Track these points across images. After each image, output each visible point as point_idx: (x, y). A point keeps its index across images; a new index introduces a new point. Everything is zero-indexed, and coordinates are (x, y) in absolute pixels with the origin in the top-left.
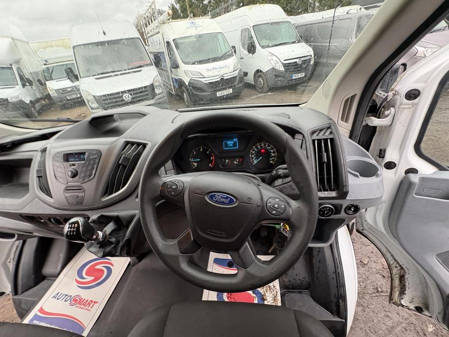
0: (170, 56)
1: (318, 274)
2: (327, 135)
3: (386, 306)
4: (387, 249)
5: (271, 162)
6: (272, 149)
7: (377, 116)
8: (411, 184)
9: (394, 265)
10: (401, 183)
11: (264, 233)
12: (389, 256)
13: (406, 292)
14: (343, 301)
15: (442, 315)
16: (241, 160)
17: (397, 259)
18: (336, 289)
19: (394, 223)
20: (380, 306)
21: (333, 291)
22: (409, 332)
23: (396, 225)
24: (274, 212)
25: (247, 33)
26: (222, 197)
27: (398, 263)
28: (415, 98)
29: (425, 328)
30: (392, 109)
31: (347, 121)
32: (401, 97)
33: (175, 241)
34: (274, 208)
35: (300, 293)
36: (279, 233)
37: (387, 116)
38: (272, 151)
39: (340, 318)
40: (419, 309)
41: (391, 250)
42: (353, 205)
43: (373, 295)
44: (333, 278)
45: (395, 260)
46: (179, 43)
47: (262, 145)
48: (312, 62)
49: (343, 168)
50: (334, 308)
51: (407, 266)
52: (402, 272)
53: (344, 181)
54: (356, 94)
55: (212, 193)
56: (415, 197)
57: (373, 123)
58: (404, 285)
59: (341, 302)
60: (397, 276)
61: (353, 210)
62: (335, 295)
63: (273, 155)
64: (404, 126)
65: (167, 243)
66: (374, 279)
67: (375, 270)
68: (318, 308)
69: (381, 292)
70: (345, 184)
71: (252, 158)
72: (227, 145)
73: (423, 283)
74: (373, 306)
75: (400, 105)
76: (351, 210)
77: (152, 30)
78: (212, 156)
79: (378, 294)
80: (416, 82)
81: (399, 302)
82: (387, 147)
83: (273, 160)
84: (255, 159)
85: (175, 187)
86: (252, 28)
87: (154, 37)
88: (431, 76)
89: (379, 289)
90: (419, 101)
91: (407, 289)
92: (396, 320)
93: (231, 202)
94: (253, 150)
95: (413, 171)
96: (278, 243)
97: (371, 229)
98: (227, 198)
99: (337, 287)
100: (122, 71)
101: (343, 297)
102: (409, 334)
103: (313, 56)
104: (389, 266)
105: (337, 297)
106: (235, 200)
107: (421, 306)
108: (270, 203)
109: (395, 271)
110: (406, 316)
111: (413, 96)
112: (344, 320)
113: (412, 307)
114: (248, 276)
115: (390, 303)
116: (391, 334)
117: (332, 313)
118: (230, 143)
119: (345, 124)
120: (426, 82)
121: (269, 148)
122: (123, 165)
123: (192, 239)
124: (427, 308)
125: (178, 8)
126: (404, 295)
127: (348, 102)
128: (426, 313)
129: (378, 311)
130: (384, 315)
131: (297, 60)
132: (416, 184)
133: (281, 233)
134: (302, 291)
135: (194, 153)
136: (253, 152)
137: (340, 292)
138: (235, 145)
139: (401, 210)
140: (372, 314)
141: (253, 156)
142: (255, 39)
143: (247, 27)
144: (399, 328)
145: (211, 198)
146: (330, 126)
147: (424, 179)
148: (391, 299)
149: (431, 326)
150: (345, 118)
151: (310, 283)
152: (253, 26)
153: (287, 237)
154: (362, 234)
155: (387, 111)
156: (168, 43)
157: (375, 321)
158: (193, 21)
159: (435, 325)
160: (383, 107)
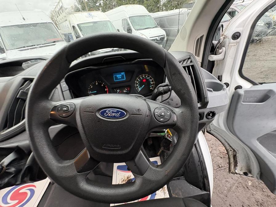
0: (76, 35)
1: (189, 164)
2: (189, 63)
3: (225, 175)
4: (225, 140)
5: (151, 88)
6: (151, 79)
7: (214, 54)
8: (239, 96)
9: (229, 150)
10: (233, 96)
11: (150, 143)
12: (226, 144)
13: (238, 165)
14: (206, 180)
15: (259, 175)
16: (129, 89)
17: (231, 145)
18: (201, 172)
19: (231, 123)
20: (222, 176)
21: (200, 174)
22: (239, 188)
23: (233, 124)
24: (162, 119)
25: (126, 22)
26: (113, 112)
27: (232, 148)
28: (238, 38)
29: (247, 184)
30: (224, 48)
31: (198, 56)
32: (229, 39)
33: (73, 161)
34: (161, 116)
35: (178, 179)
36: (164, 139)
37: (221, 53)
38: (151, 80)
39: (206, 191)
40: (245, 174)
41: (227, 141)
42: (211, 112)
43: (217, 170)
44: (199, 165)
45: (230, 146)
46: (81, 26)
47: (143, 76)
48: (165, 39)
49: (203, 85)
50: (202, 185)
51: (238, 149)
52: (235, 153)
53: (205, 94)
54: (203, 35)
55: (102, 110)
56: (242, 104)
57: (213, 58)
58: (236, 161)
59: (205, 180)
60: (232, 156)
61: (211, 115)
62: (201, 176)
63: (152, 83)
64: (232, 58)
65: (63, 165)
66: (216, 160)
67: (216, 155)
68: (192, 187)
69: (221, 167)
70: (205, 96)
71: (137, 87)
72: (116, 78)
73: (247, 158)
74: (219, 177)
75: (229, 44)
76: (210, 116)
77: (62, 19)
78: (106, 88)
79: (220, 169)
80: (237, 27)
81: (234, 172)
82: (223, 73)
83: (152, 87)
84: (139, 87)
85: (65, 109)
86: (128, 18)
87: (63, 23)
88: (246, 22)
89: (220, 166)
90: (240, 40)
91: (238, 163)
92: (232, 182)
93: (122, 115)
94: (137, 81)
95: (239, 87)
96: (164, 147)
97: (215, 130)
98: (118, 112)
99: (202, 170)
100: (40, 45)
101: (206, 177)
102: (240, 189)
103: (165, 35)
104: (227, 150)
105: (203, 177)
106: (125, 113)
107: (246, 171)
108: (157, 112)
109: (231, 153)
110: (237, 178)
111: (236, 36)
112: (208, 192)
113: (242, 173)
114: (146, 182)
115: (229, 173)
116: (230, 192)
117: (201, 189)
118: (119, 76)
119: (197, 57)
120: (243, 26)
121: (149, 78)
122: (22, 99)
123: (89, 157)
124: (250, 172)
125: (80, 8)
126: (237, 167)
127: (199, 41)
128: (249, 175)
129: (221, 179)
130: (225, 181)
131: (157, 38)
132: (242, 95)
133: (166, 138)
134: (179, 178)
135: (91, 86)
136: (137, 82)
137: (204, 174)
138: (123, 77)
139: (235, 114)
140: (218, 182)
141: (137, 85)
142: (131, 25)
143: (125, 18)
144: (234, 187)
145: (102, 114)
146: (190, 57)
147: (246, 92)
148: (230, 171)
149: (250, 182)
150: (197, 54)
151: (184, 171)
152: (129, 17)
153: (171, 141)
154: (210, 133)
155: (220, 49)
156: (74, 27)
157: (221, 186)
158: (90, 13)
159: (251, 181)
160: (217, 48)
